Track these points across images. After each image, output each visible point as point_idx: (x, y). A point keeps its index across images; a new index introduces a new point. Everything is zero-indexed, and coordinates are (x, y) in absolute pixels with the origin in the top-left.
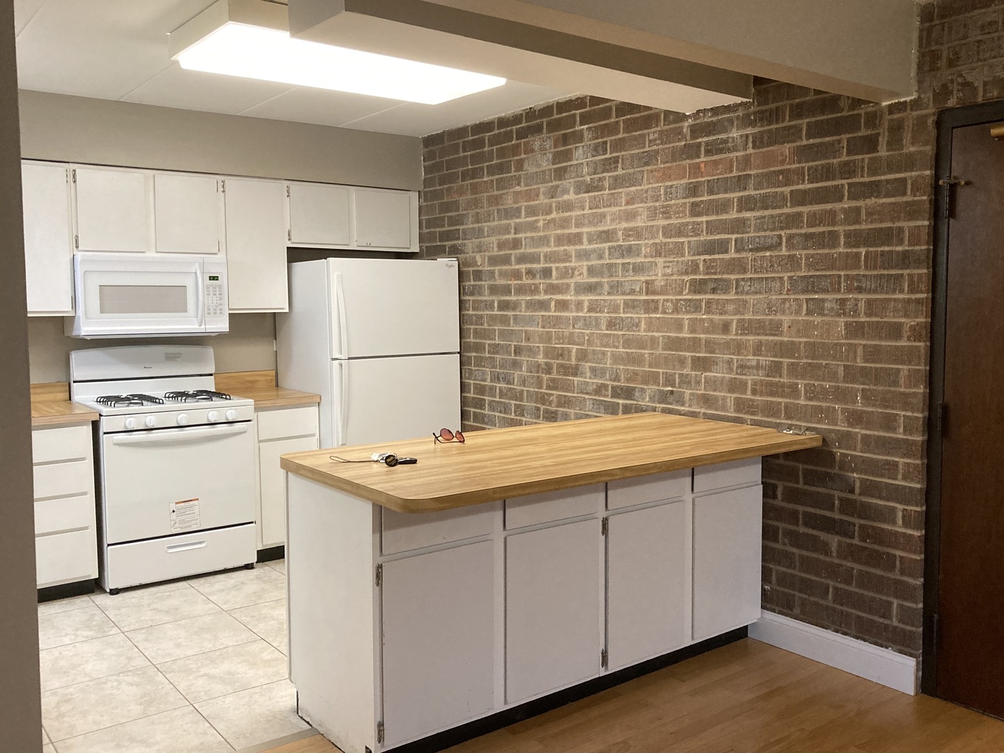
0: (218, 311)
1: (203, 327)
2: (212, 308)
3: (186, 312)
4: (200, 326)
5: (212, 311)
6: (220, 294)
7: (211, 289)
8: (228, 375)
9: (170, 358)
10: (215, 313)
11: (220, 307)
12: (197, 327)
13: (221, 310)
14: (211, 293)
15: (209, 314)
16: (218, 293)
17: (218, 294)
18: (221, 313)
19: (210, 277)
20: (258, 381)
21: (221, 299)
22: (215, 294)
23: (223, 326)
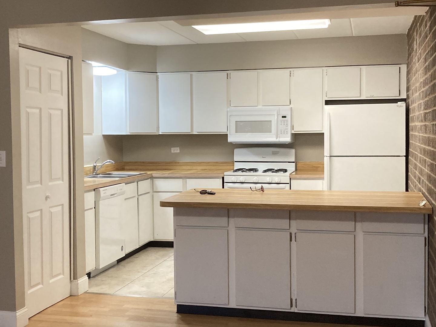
0: (286, 132)
1: (278, 139)
2: (283, 131)
3: (271, 132)
4: (277, 139)
5: (283, 132)
6: (287, 124)
7: (283, 122)
8: (304, 163)
9: (274, 154)
10: (284, 133)
11: (287, 130)
12: (275, 139)
13: (287, 131)
14: (283, 124)
15: (281, 133)
16: (286, 123)
17: (286, 125)
18: (287, 133)
19: (282, 116)
20: (319, 167)
21: (287, 126)
22: (284, 124)
23: (287, 139)
